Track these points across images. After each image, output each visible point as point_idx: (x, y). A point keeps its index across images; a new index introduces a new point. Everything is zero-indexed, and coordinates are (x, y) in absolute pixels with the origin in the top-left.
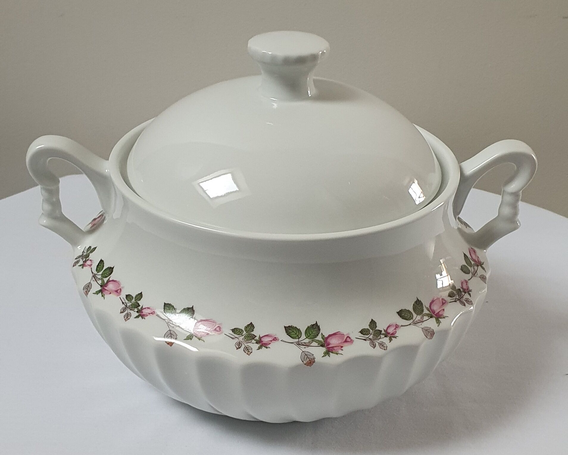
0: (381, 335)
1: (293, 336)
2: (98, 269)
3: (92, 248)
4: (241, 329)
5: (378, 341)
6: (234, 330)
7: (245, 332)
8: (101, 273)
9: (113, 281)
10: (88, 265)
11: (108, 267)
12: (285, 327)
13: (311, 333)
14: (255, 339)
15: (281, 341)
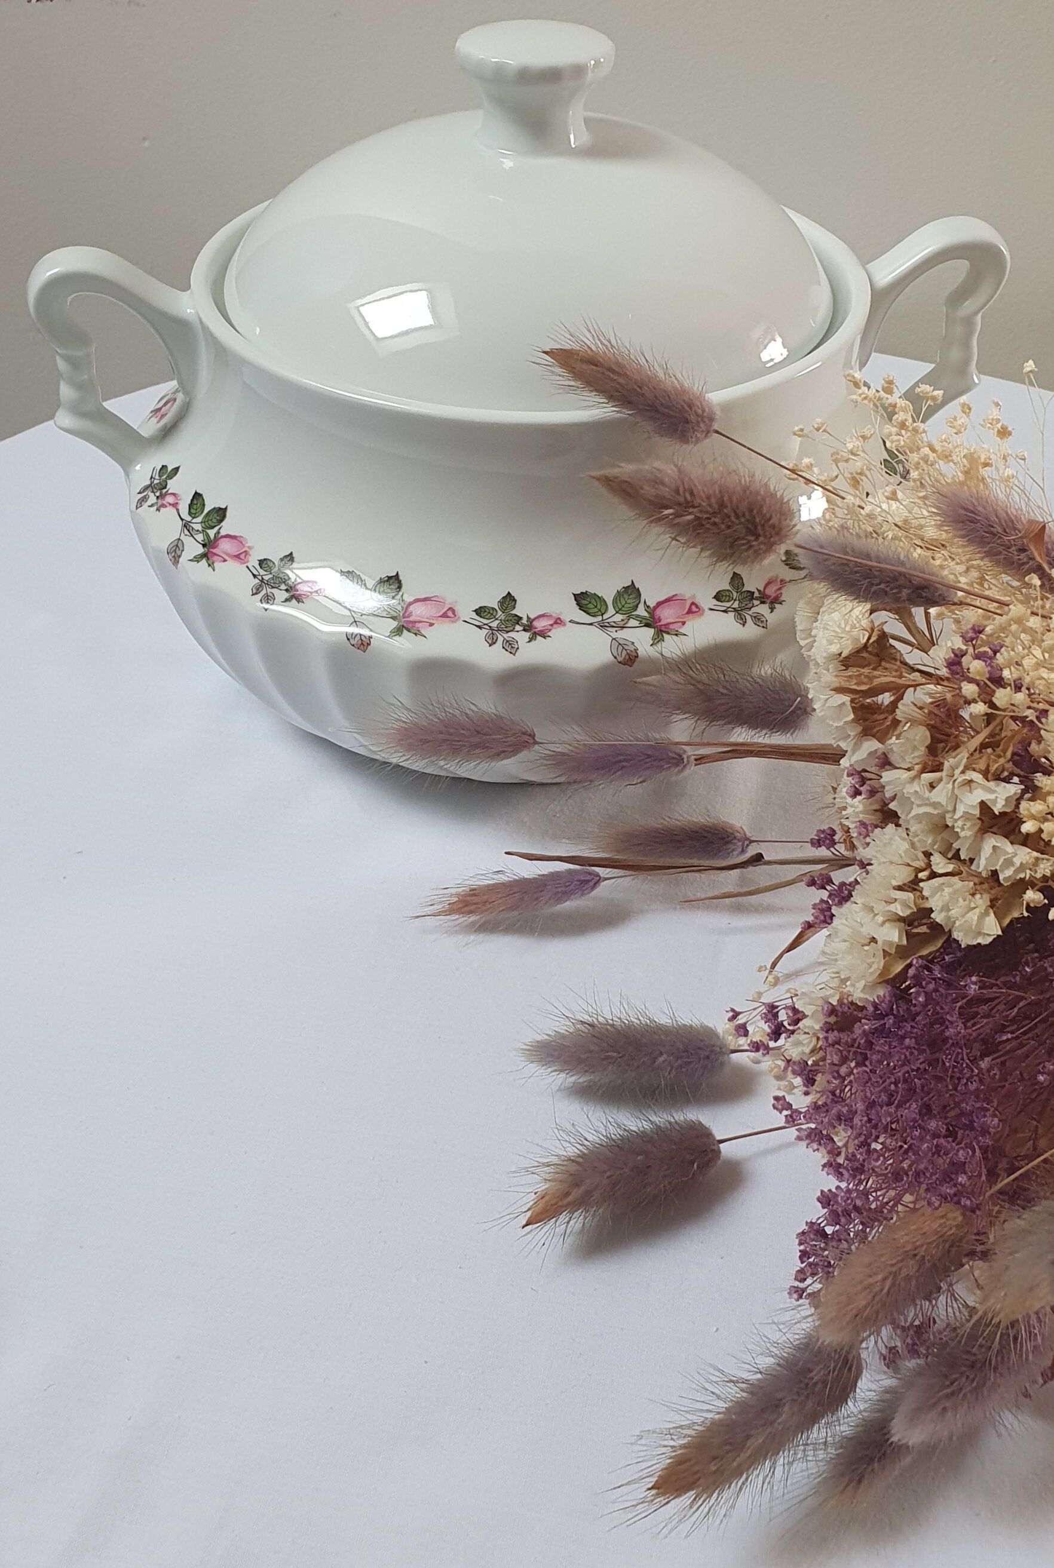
0: (754, 600)
1: (590, 611)
2: (193, 511)
3: (170, 469)
4: (492, 607)
5: (750, 613)
6: (480, 611)
7: (499, 613)
8: (199, 519)
9: (227, 536)
10: (170, 504)
11: (212, 507)
12: (574, 595)
13: (623, 602)
14: (520, 623)
15: (570, 622)
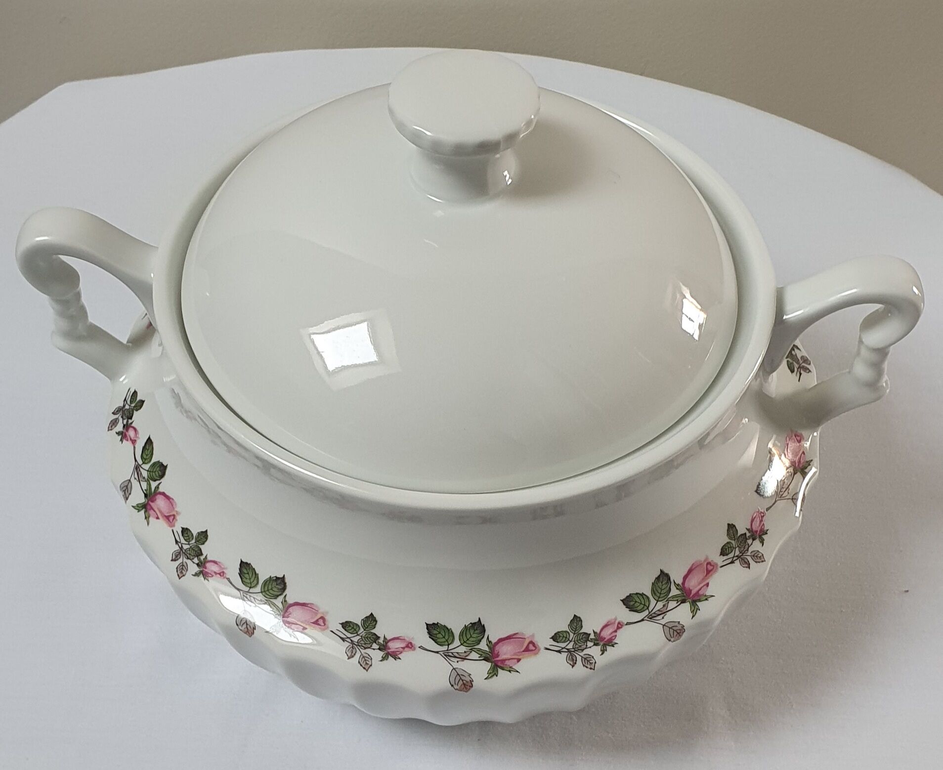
5: (582, 654)
6: (346, 625)
12: (427, 624)
13: (469, 636)
15: (419, 647)
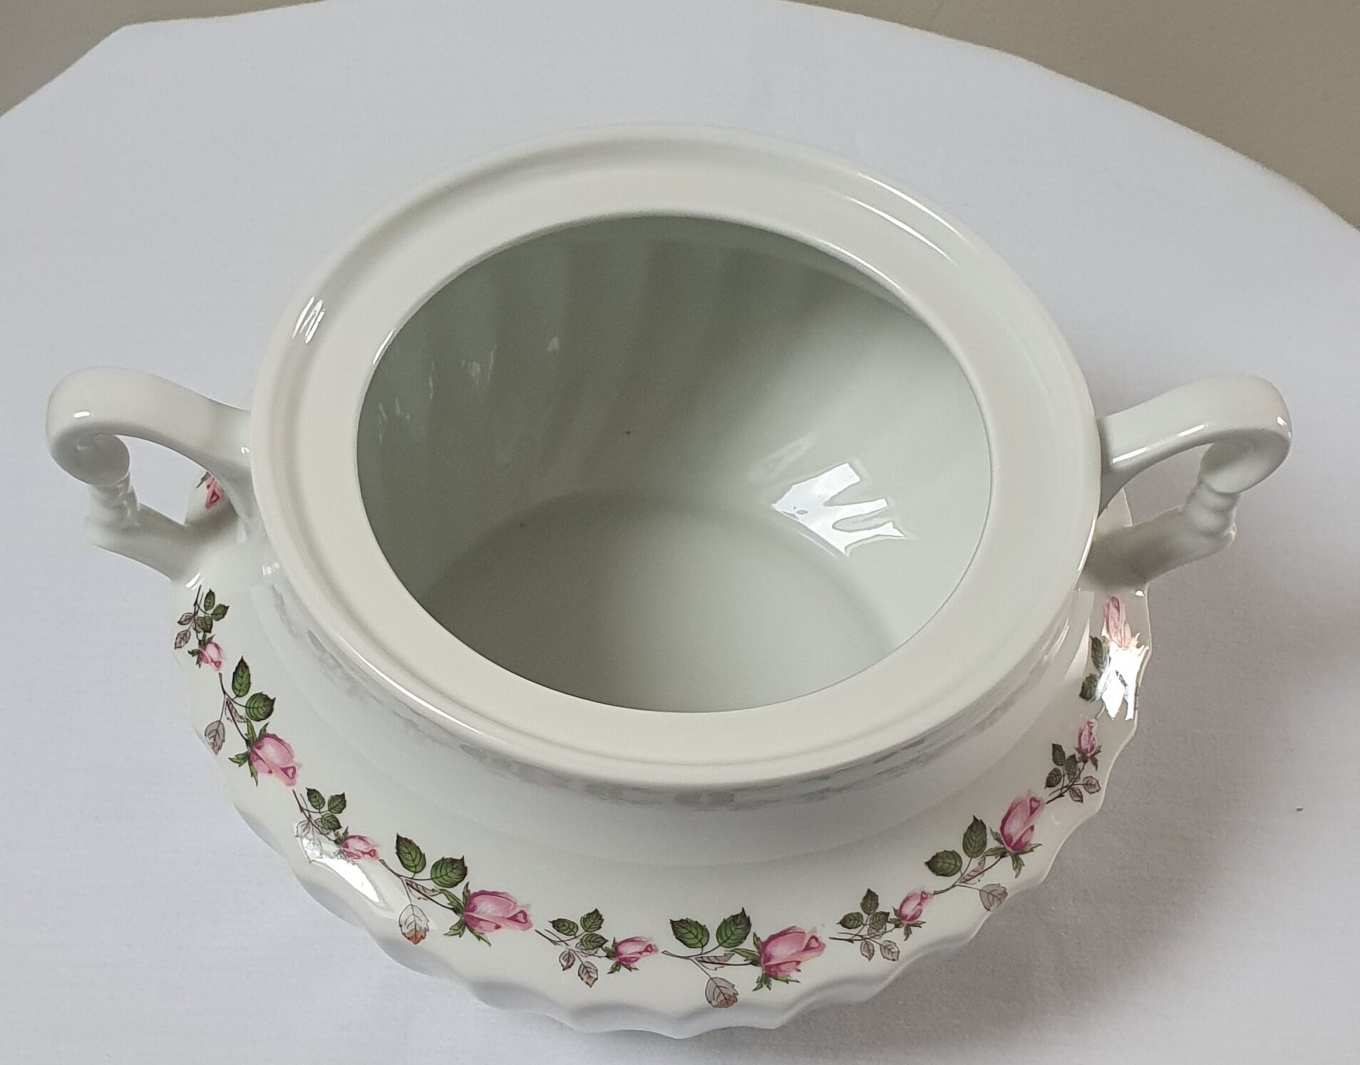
0: (887, 924)
1: (689, 942)
2: (237, 686)
4: (574, 923)
5: (880, 941)
6: (558, 924)
7: (581, 931)
9: (274, 737)
10: (212, 660)
12: (672, 921)
13: (729, 933)
14: (604, 946)
15: (663, 953)
